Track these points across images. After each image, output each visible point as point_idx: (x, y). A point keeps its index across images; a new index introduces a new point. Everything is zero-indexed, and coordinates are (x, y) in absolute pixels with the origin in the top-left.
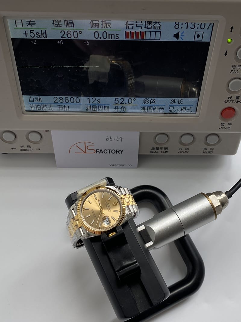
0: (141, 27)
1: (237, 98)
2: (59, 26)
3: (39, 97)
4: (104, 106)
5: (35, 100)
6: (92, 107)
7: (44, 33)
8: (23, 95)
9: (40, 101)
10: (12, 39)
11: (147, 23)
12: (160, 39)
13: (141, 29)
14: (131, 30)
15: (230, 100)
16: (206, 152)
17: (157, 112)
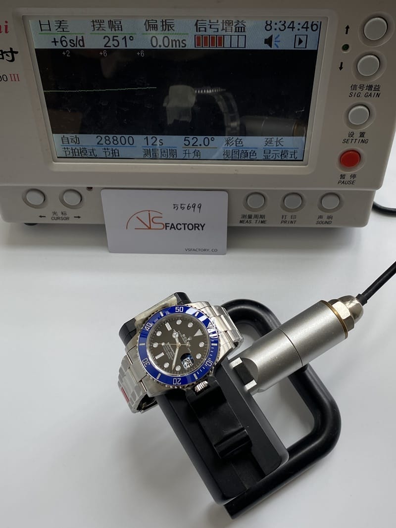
0: (218, 29)
1: (362, 134)
2: (101, 29)
3: (76, 136)
4: (170, 150)
5: (70, 141)
6: (151, 151)
7: (80, 40)
8: (53, 133)
9: (77, 142)
10: (36, 49)
12: (245, 47)
13: (218, 31)
14: (204, 33)
15: (352, 138)
16: (322, 222)
17: (246, 158)
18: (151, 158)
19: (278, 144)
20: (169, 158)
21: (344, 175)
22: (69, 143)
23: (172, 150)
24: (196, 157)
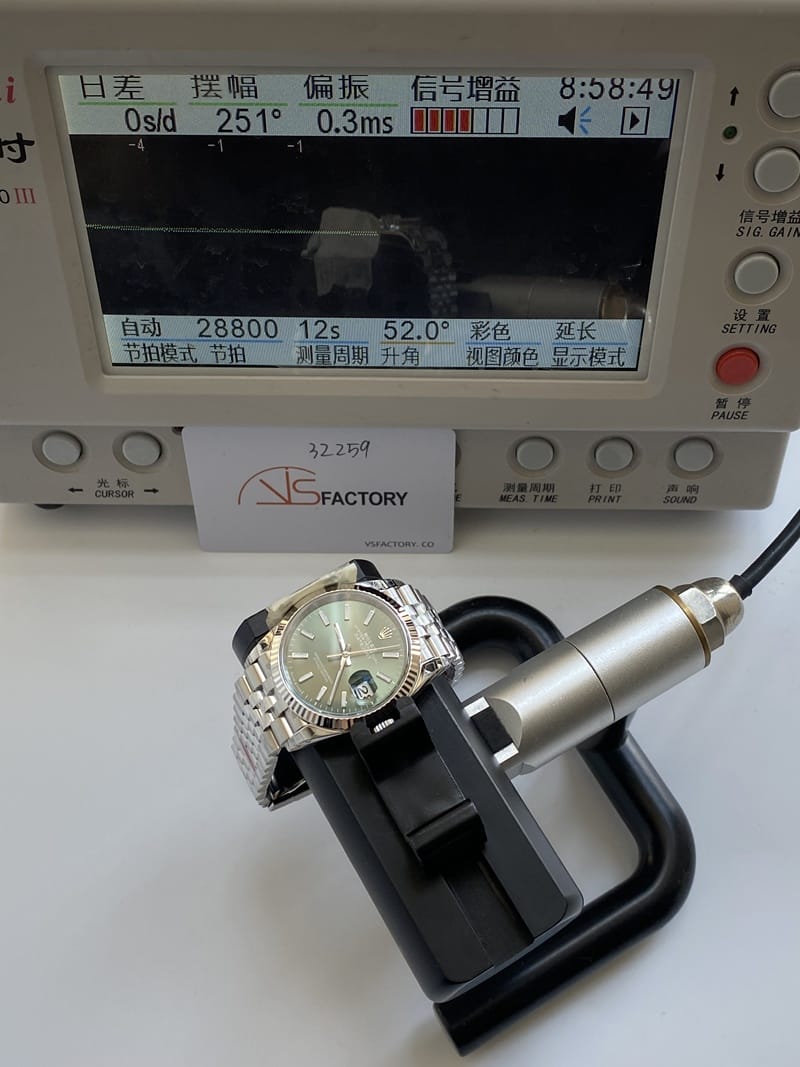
0: (460, 94)
1: (764, 314)
2: (212, 93)
3: (153, 319)
4: (353, 348)
5: (140, 329)
6: (314, 349)
7: (167, 117)
8: (104, 313)
9: (156, 331)
10: (71, 136)
11: (478, 81)
12: (517, 133)
13: (460, 100)
14: (429, 104)
15: (742, 322)
16: (677, 500)
17: (516, 365)
18: (313, 364)
19: (585, 334)
20: (351, 365)
21: (725, 400)
22: (137, 335)
23: (358, 348)
24: (408, 364)
